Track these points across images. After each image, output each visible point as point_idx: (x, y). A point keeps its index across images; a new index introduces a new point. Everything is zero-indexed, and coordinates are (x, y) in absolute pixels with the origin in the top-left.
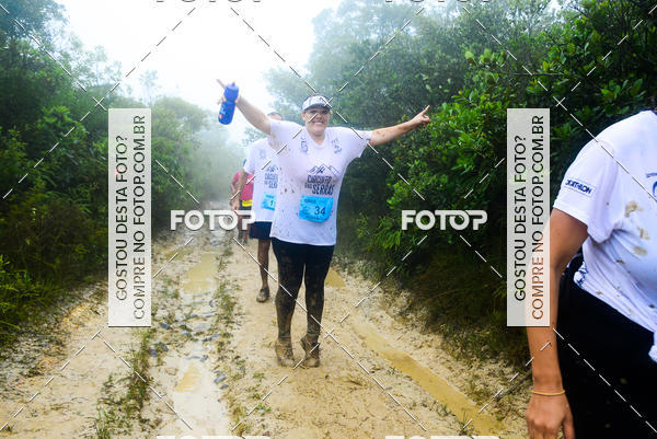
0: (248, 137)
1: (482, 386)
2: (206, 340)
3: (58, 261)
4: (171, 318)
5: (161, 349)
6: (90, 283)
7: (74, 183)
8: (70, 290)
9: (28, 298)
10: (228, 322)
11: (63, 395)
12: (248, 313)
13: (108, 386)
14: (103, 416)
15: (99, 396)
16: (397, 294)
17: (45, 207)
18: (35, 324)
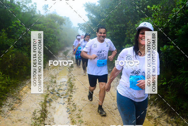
0: (78, 26)
1: (150, 114)
2: (64, 98)
3: (18, 72)
4: (53, 90)
5: (50, 101)
6: (28, 79)
7: (22, 45)
8: (22, 81)
9: (10, 85)
10: (71, 92)
11: (21, 116)
12: (78, 88)
13: (34, 113)
14: (33, 123)
15: (32, 117)
17: (14, 54)
18: (12, 93)
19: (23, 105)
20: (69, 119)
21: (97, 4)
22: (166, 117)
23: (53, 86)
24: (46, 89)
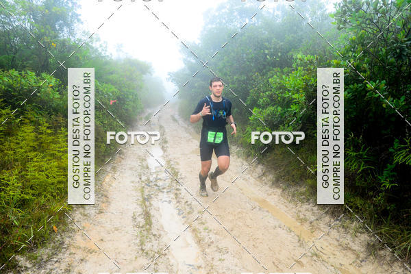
1: (303, 216)
2: (168, 192)
4: (149, 180)
5: (149, 198)
10: (177, 183)
11: (117, 223)
12: (186, 177)
13: (134, 219)
15: (133, 224)
16: (256, 167)
19: (112, 205)
20: (186, 225)
21: (198, 42)
22: (327, 219)
23: (145, 173)
24: (138, 179)
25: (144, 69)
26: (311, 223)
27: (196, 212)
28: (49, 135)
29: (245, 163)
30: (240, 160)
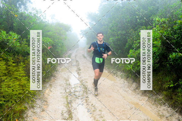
0: (81, 33)
1: (161, 113)
2: (81, 99)
4: (70, 92)
5: (71, 102)
6: (47, 82)
10: (87, 93)
13: (62, 114)
15: (61, 117)
16: (132, 84)
18: (39, 96)
19: (50, 106)
20: (92, 118)
21: (97, 12)
23: (68, 88)
24: (64, 91)
25: (67, 29)
26: (167, 118)
27: (98, 110)
28: (14, 66)
29: (126, 82)
30: (123, 80)
